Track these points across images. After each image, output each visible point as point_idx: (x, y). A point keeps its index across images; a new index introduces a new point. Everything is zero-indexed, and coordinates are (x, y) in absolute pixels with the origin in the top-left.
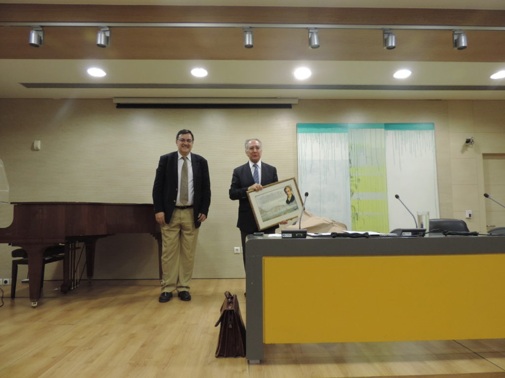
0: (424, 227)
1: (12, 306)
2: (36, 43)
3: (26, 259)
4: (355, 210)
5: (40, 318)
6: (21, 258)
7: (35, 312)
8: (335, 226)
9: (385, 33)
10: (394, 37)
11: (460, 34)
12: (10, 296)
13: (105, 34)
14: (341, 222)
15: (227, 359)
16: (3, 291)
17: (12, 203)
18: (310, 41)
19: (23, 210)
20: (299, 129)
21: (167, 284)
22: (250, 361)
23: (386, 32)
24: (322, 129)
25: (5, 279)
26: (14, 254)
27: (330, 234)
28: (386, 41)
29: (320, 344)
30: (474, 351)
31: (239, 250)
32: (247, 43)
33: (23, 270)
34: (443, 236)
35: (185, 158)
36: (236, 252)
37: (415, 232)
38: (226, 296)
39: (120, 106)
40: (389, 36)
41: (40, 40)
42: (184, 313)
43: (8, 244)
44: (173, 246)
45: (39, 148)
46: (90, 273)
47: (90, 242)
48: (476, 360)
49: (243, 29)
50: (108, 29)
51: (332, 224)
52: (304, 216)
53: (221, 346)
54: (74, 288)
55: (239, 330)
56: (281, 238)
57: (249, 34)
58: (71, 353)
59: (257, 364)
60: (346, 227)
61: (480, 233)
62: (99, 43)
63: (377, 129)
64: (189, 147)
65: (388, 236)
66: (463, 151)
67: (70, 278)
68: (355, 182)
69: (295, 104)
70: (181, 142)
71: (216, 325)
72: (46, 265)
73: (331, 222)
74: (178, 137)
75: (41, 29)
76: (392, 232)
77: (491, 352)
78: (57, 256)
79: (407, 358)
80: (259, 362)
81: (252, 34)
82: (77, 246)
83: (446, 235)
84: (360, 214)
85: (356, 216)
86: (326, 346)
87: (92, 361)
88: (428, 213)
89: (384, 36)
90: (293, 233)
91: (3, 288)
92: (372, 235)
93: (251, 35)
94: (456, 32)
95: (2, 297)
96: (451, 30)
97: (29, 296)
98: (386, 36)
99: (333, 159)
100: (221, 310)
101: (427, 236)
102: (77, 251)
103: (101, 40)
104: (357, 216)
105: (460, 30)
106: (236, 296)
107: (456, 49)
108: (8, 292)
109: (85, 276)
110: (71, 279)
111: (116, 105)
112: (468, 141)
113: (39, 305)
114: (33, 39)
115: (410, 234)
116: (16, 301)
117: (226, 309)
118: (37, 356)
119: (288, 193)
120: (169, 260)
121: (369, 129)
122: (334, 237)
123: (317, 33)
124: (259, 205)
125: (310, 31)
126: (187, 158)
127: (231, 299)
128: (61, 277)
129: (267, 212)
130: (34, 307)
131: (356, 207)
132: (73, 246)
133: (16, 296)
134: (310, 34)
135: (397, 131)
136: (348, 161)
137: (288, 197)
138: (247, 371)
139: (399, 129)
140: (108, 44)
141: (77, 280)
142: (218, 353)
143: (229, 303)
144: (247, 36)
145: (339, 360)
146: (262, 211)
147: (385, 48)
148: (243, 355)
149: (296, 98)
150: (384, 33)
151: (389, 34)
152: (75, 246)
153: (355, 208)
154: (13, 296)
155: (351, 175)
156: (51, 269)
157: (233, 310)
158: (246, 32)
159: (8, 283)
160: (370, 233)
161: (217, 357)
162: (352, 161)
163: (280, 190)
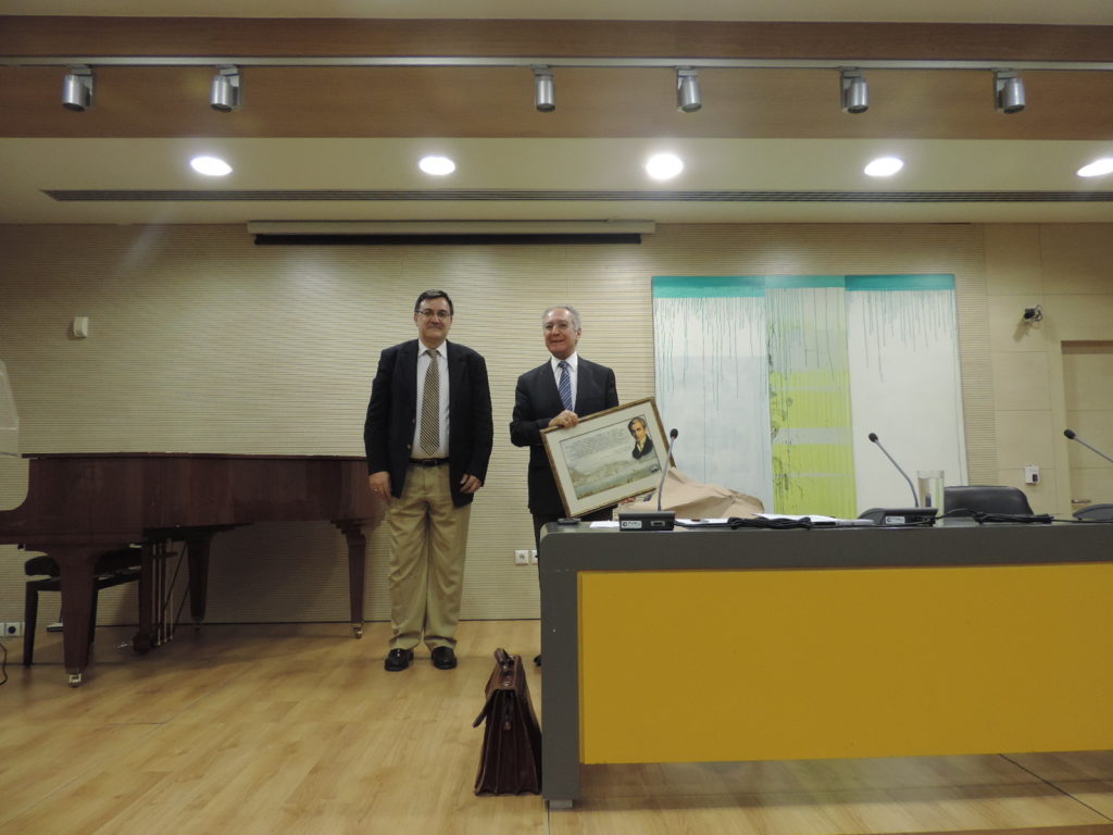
0: (934, 506)
1: (27, 682)
2: (77, 103)
3: (55, 579)
4: (781, 468)
5: (87, 710)
6: (46, 577)
7: (77, 696)
8: (738, 503)
9: (846, 78)
10: (864, 86)
11: (1009, 79)
12: (22, 662)
13: (228, 81)
14: (748, 493)
15: (501, 799)
16: (5, 651)
17: (25, 456)
18: (680, 95)
19: (51, 471)
20: (657, 290)
21: (400, 632)
22: (551, 804)
23: (847, 74)
24: (708, 290)
25: (10, 624)
26: (31, 567)
27: (725, 521)
28: (846, 95)
29: (703, 765)
30: (1046, 779)
31: (527, 556)
32: (542, 101)
33: (50, 603)
34: (974, 524)
35: (433, 352)
36: (519, 561)
37: (912, 516)
38: (497, 658)
39: (263, 240)
40: (853, 83)
41: (86, 95)
42: (405, 697)
43: (16, 546)
44: (411, 548)
45: (85, 333)
46: (198, 609)
47: (198, 540)
48: (1050, 800)
49: (533, 70)
50: (235, 71)
51: (731, 499)
52: (669, 482)
53: (487, 770)
54: (163, 643)
55: (526, 733)
56: (618, 531)
57: (546, 80)
58: (157, 786)
59: (566, 809)
60: (760, 505)
61: (1056, 518)
62: (216, 101)
63: (828, 289)
64: (440, 326)
65: (853, 525)
66: (1018, 337)
67: (154, 622)
68: (781, 407)
69: (649, 235)
70: (425, 318)
71: (477, 724)
72: (101, 592)
73: (730, 494)
74: (418, 306)
75: (89, 71)
76: (862, 517)
77: (1082, 781)
78: (125, 573)
79: (896, 795)
80: (570, 804)
81: (552, 80)
82: (168, 550)
83: (981, 522)
84: (793, 476)
85: (783, 482)
86: (719, 768)
87: (202, 805)
88: (942, 475)
89: (842, 85)
90: (645, 518)
91: (7, 645)
92: (818, 524)
93: (550, 84)
94: (1000, 75)
95: (5, 664)
96: (990, 70)
97: (63, 661)
98: (847, 84)
99: (733, 355)
100: (487, 691)
101: (939, 524)
102: (168, 560)
103: (220, 95)
104: (786, 481)
105: (1011, 70)
106: (520, 659)
107: (1001, 111)
108: (17, 652)
109: (186, 616)
110: (156, 624)
111: (255, 238)
112: (1029, 314)
113: (86, 680)
114: (72, 95)
115: (901, 520)
116: (36, 671)
117: (497, 686)
118: (80, 794)
119: (638, 433)
120: (403, 580)
121: (810, 290)
122: (734, 528)
123: (694, 78)
124: (569, 461)
125: (681, 73)
126: (438, 352)
127: (508, 665)
128: (135, 618)
129: (588, 476)
130: (75, 686)
131: (783, 461)
132: (161, 552)
133: (34, 661)
134: (680, 80)
135: (872, 293)
136: (766, 361)
137: (637, 443)
138: (545, 826)
139: (876, 288)
140: (235, 104)
141: (168, 625)
142: (480, 785)
143: (504, 675)
144: (542, 84)
145: (748, 800)
146: (575, 476)
147: (845, 110)
148: (537, 790)
149: (652, 221)
150: (843, 78)
151: (853, 79)
152: (164, 551)
153: (781, 463)
154: (28, 661)
155: (773, 390)
156: (111, 601)
157: (513, 691)
158: (539, 75)
159: (17, 633)
160: (815, 518)
161: (478, 794)
162: (774, 360)
163: (619, 427)
